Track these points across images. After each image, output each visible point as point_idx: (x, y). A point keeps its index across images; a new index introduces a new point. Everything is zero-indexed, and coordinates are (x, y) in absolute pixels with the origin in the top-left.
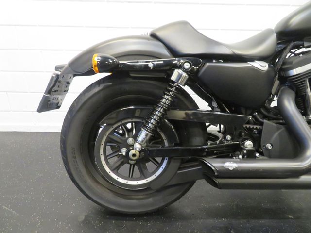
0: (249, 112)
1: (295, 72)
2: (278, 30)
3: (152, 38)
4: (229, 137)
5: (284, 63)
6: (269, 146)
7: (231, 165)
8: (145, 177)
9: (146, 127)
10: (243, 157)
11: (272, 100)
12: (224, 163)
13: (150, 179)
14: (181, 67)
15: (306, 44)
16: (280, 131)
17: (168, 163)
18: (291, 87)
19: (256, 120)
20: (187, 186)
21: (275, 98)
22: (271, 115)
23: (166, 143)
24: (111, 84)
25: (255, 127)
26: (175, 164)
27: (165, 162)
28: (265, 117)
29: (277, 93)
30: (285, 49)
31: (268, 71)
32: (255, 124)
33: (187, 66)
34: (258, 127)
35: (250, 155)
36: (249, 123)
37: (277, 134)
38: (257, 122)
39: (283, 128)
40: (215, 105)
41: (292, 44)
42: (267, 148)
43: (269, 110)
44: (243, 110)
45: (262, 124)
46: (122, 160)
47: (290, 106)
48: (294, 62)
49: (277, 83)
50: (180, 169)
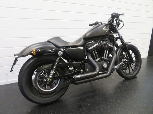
0: (80, 61)
1: (90, 49)
2: (84, 37)
3: (48, 42)
4: (76, 69)
5: (87, 47)
6: (87, 70)
7: (79, 76)
8: (53, 88)
9: (53, 70)
10: (81, 74)
11: (85, 57)
12: (77, 76)
13: (55, 88)
14: (60, 50)
15: (91, 41)
16: (89, 65)
17: (60, 81)
18: (90, 53)
19: (83, 63)
20: (67, 88)
21: (86, 56)
22: (86, 61)
23: (58, 75)
24: (37, 58)
25: (83, 65)
26: (62, 81)
27: (59, 81)
28: (85, 62)
29: (86, 55)
30: (86, 43)
31: (83, 49)
32: (82, 64)
33: (62, 50)
34: (84, 65)
35: (83, 73)
36: (81, 64)
37: (89, 66)
38: (83, 64)
39: (90, 64)
40: (70, 61)
41: (88, 41)
42: (87, 71)
43: (85, 60)
44: (79, 61)
45: (84, 64)
46: (44, 84)
47: (90, 58)
48: (89, 46)
49: (86, 52)
50: (64, 82)
